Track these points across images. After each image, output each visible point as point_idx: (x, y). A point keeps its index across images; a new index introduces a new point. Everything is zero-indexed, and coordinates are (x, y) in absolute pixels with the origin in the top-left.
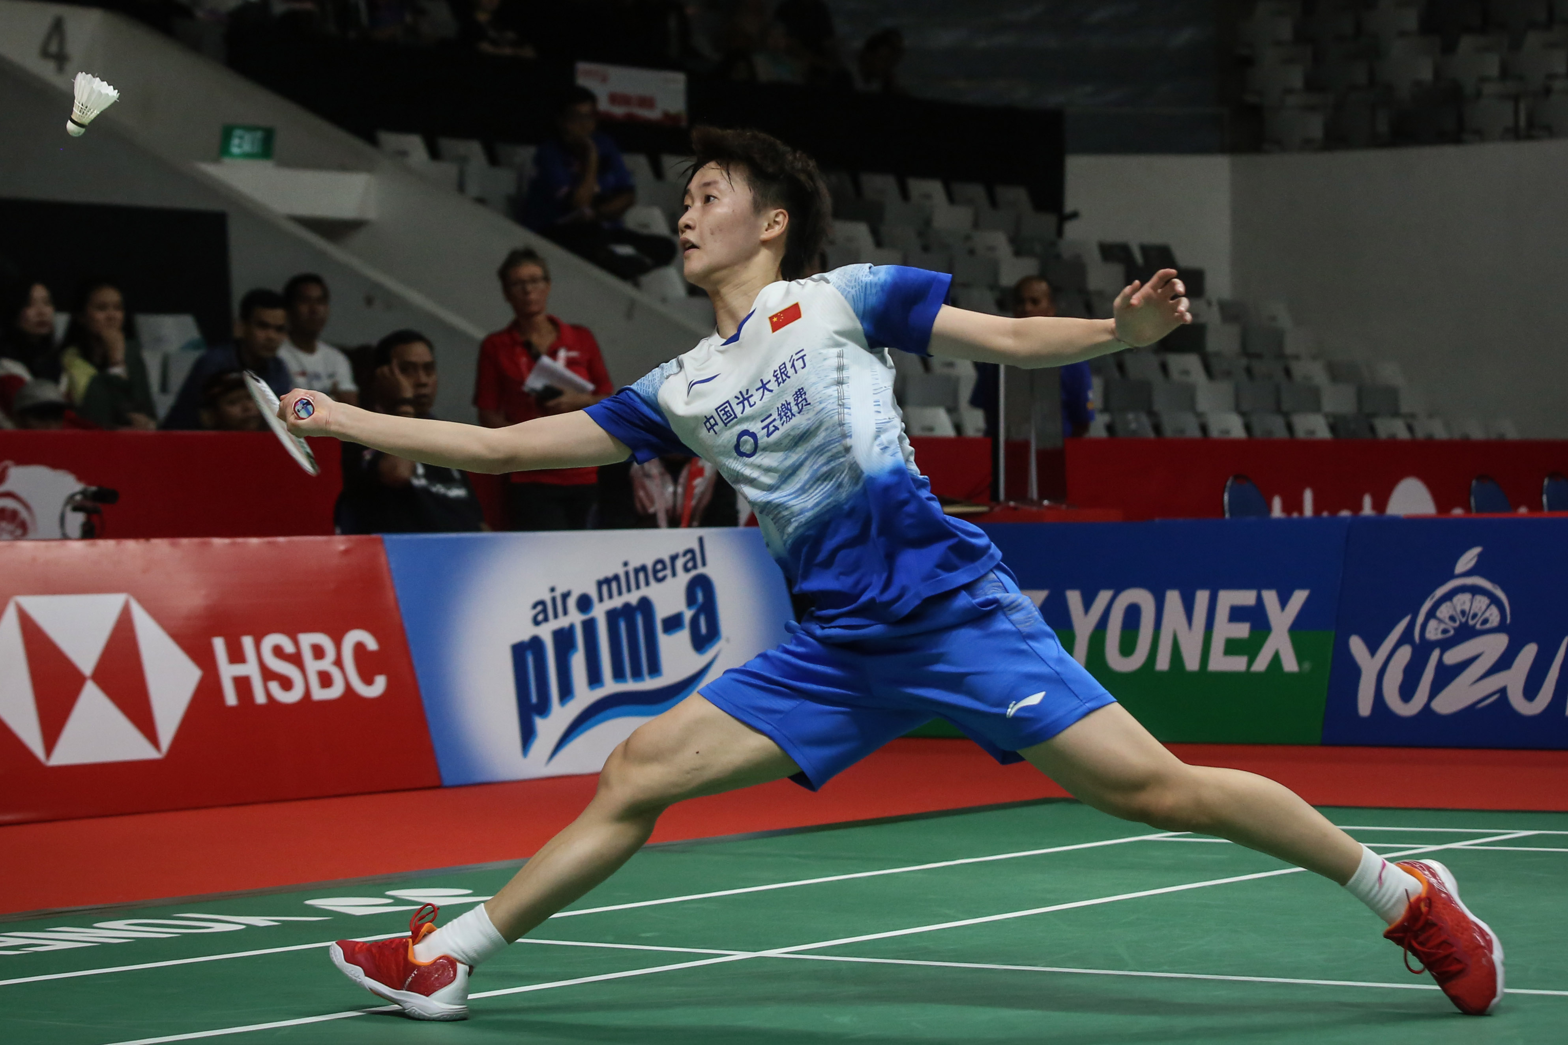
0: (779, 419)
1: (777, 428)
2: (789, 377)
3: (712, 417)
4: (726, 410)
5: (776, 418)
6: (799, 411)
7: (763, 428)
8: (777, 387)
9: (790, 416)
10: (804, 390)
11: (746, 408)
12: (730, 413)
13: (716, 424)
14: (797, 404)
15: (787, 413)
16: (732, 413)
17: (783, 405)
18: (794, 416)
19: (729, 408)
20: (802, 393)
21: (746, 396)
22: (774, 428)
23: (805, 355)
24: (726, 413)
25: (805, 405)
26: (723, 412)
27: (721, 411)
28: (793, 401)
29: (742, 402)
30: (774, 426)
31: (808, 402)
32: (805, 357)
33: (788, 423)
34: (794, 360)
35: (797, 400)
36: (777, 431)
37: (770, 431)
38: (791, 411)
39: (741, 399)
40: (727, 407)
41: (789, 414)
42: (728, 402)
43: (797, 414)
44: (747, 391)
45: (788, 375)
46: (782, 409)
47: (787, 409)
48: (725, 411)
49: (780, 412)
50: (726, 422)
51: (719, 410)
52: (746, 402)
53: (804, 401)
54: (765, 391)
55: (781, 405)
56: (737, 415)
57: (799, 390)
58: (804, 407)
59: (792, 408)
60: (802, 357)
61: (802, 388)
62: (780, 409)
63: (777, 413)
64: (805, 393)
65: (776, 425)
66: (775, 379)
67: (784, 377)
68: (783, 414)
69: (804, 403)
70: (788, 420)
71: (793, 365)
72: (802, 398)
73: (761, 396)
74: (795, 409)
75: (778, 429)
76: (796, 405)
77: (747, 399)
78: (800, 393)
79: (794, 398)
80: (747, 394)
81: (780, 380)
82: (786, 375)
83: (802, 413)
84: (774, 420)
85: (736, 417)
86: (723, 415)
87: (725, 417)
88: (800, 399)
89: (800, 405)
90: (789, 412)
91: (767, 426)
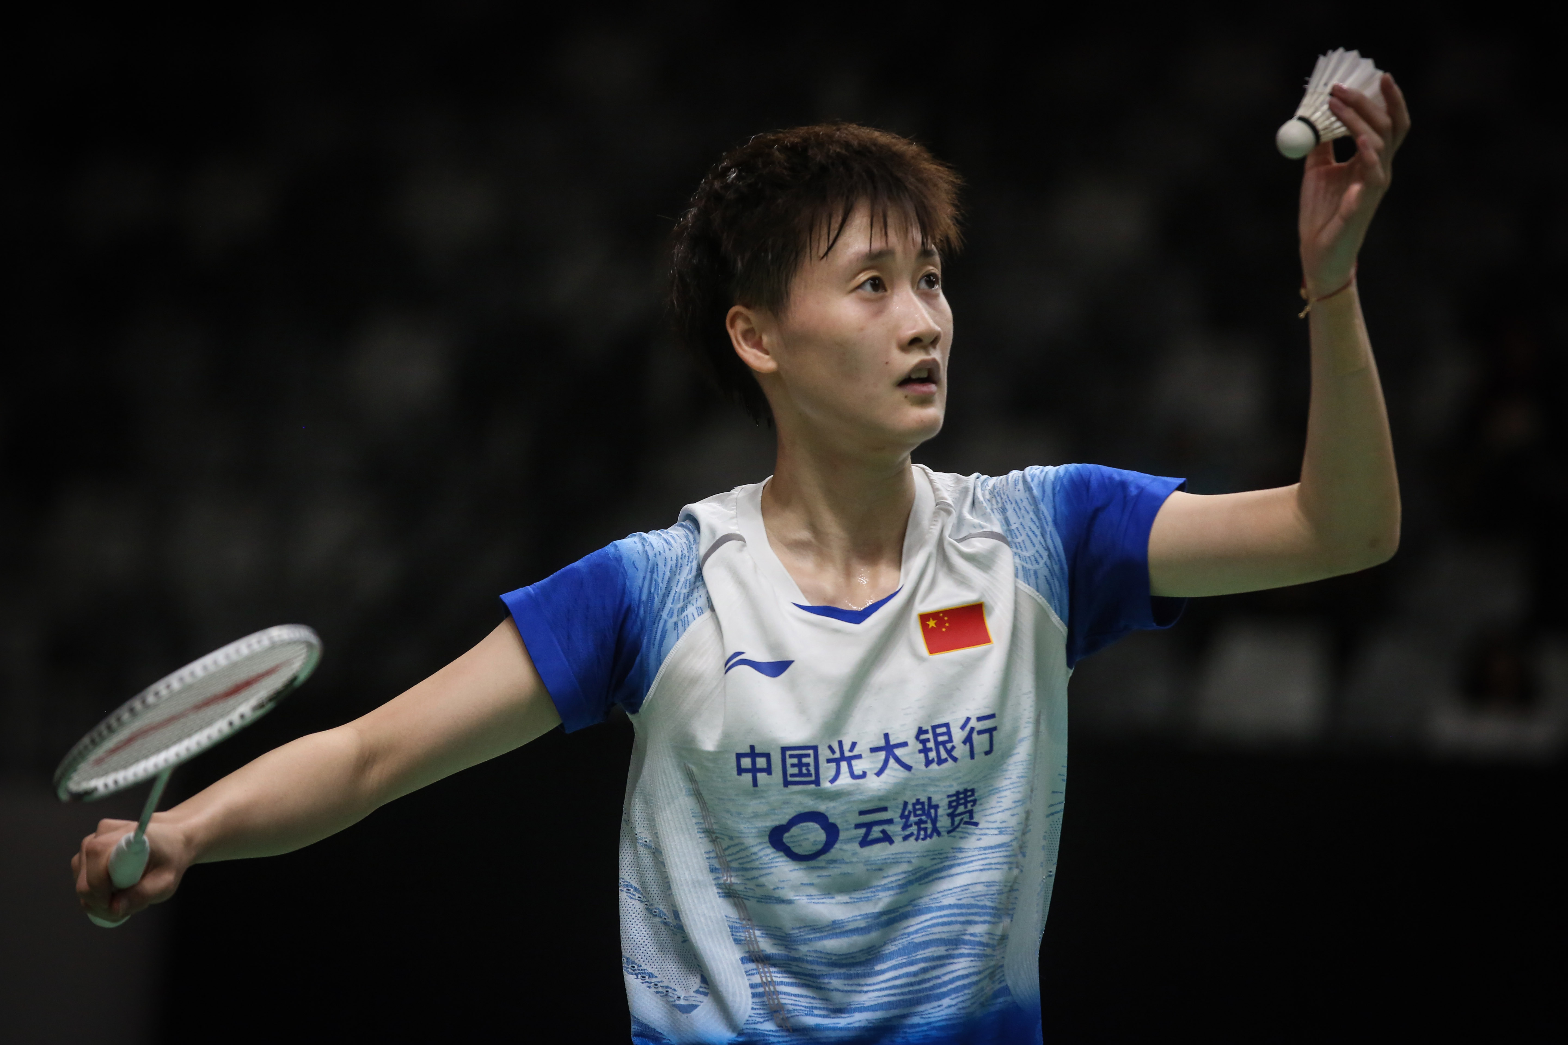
0: (901, 825)
1: (887, 838)
2: (955, 759)
3: (767, 756)
4: (805, 760)
5: (895, 820)
6: (950, 829)
7: (858, 826)
8: (924, 767)
9: (929, 832)
10: (976, 794)
11: (841, 777)
12: (808, 770)
13: (768, 770)
14: (952, 816)
15: (926, 822)
16: (813, 771)
17: (918, 801)
18: (939, 834)
19: (810, 760)
20: (969, 799)
21: (847, 754)
22: (881, 835)
23: (995, 729)
24: (800, 765)
25: (966, 823)
26: (795, 761)
27: (791, 756)
28: (947, 807)
29: (837, 761)
30: (883, 832)
31: (974, 820)
32: (994, 733)
33: (920, 841)
34: (972, 729)
35: (956, 808)
36: (887, 844)
37: (870, 837)
38: (934, 821)
39: (837, 755)
40: (808, 756)
41: (929, 825)
42: (815, 748)
43: (944, 834)
44: (854, 745)
45: (955, 753)
46: (915, 810)
47: (929, 815)
48: (800, 761)
49: (906, 813)
50: (789, 779)
51: (788, 753)
52: (844, 765)
53: (968, 815)
54: (892, 761)
55: (914, 801)
56: (821, 781)
57: (966, 791)
58: (962, 825)
59: (939, 818)
60: (991, 731)
61: (973, 791)
62: (910, 807)
63: (900, 811)
64: (974, 802)
65: (889, 833)
66: (920, 746)
67: (944, 755)
68: (913, 819)
69: (966, 818)
70: (922, 837)
71: (968, 740)
72: (966, 807)
73: (880, 765)
74: (944, 822)
75: (891, 842)
76: (949, 815)
77: (849, 760)
78: (966, 797)
79: (950, 802)
80: (851, 750)
81: (932, 755)
82: (949, 752)
83: (953, 834)
84: (890, 821)
85: (817, 782)
86: (793, 765)
87: (795, 770)
88: (961, 809)
89: (957, 819)
90: (929, 821)
91: (869, 826)
